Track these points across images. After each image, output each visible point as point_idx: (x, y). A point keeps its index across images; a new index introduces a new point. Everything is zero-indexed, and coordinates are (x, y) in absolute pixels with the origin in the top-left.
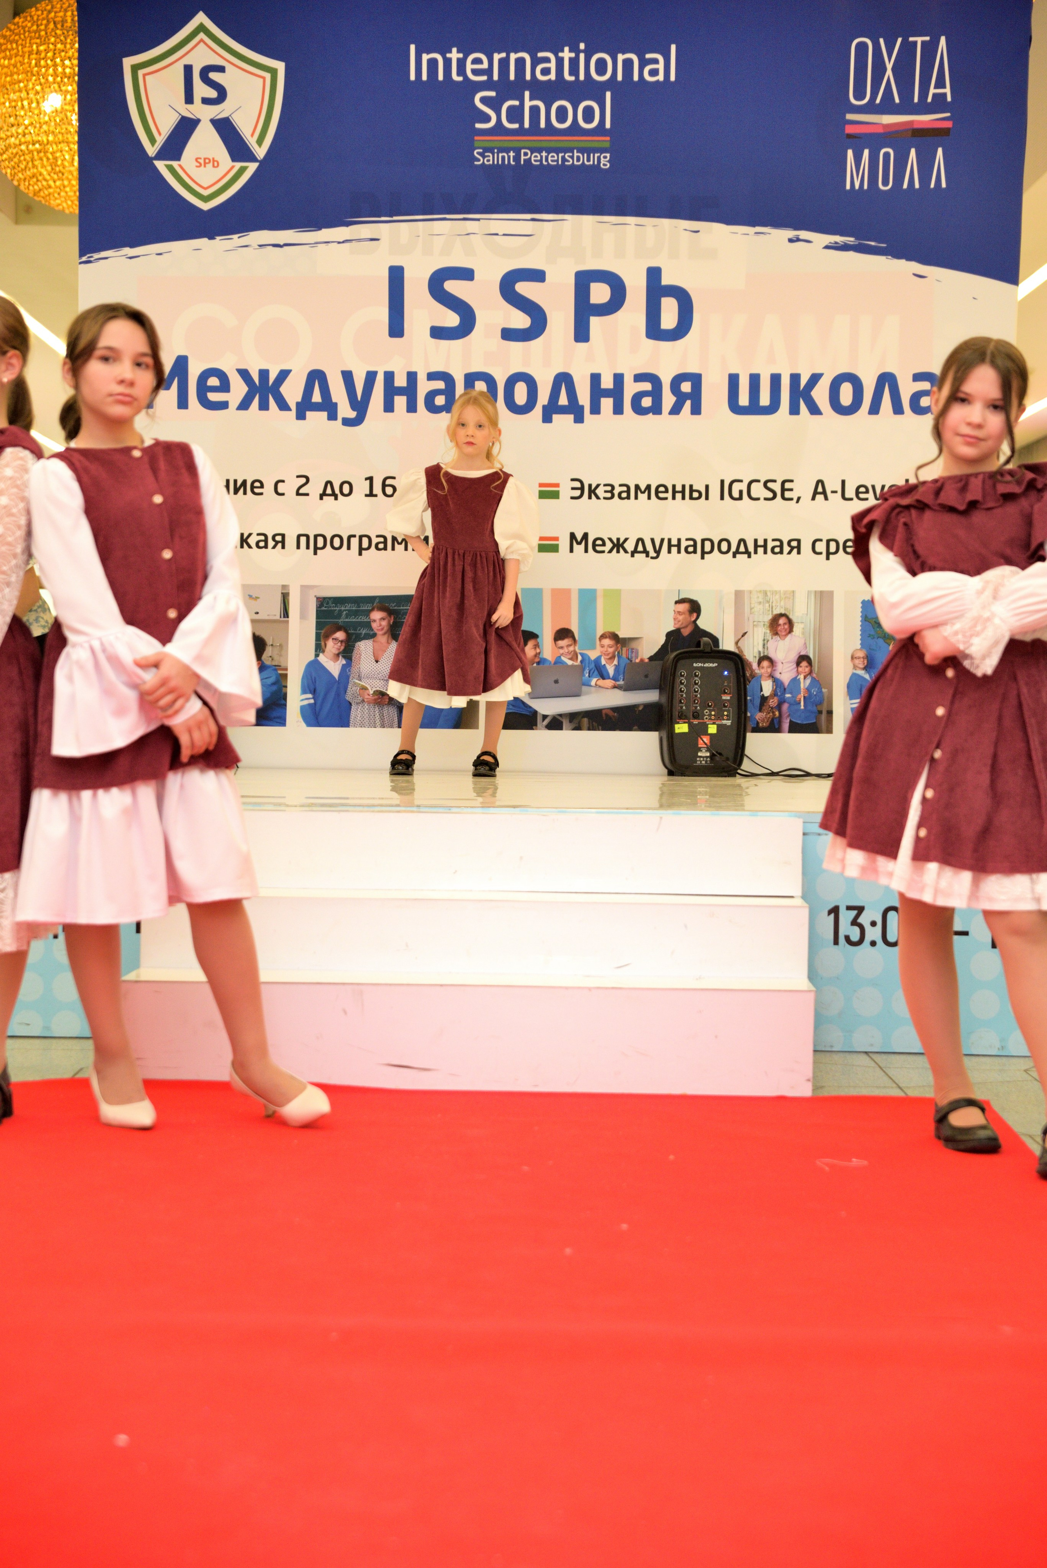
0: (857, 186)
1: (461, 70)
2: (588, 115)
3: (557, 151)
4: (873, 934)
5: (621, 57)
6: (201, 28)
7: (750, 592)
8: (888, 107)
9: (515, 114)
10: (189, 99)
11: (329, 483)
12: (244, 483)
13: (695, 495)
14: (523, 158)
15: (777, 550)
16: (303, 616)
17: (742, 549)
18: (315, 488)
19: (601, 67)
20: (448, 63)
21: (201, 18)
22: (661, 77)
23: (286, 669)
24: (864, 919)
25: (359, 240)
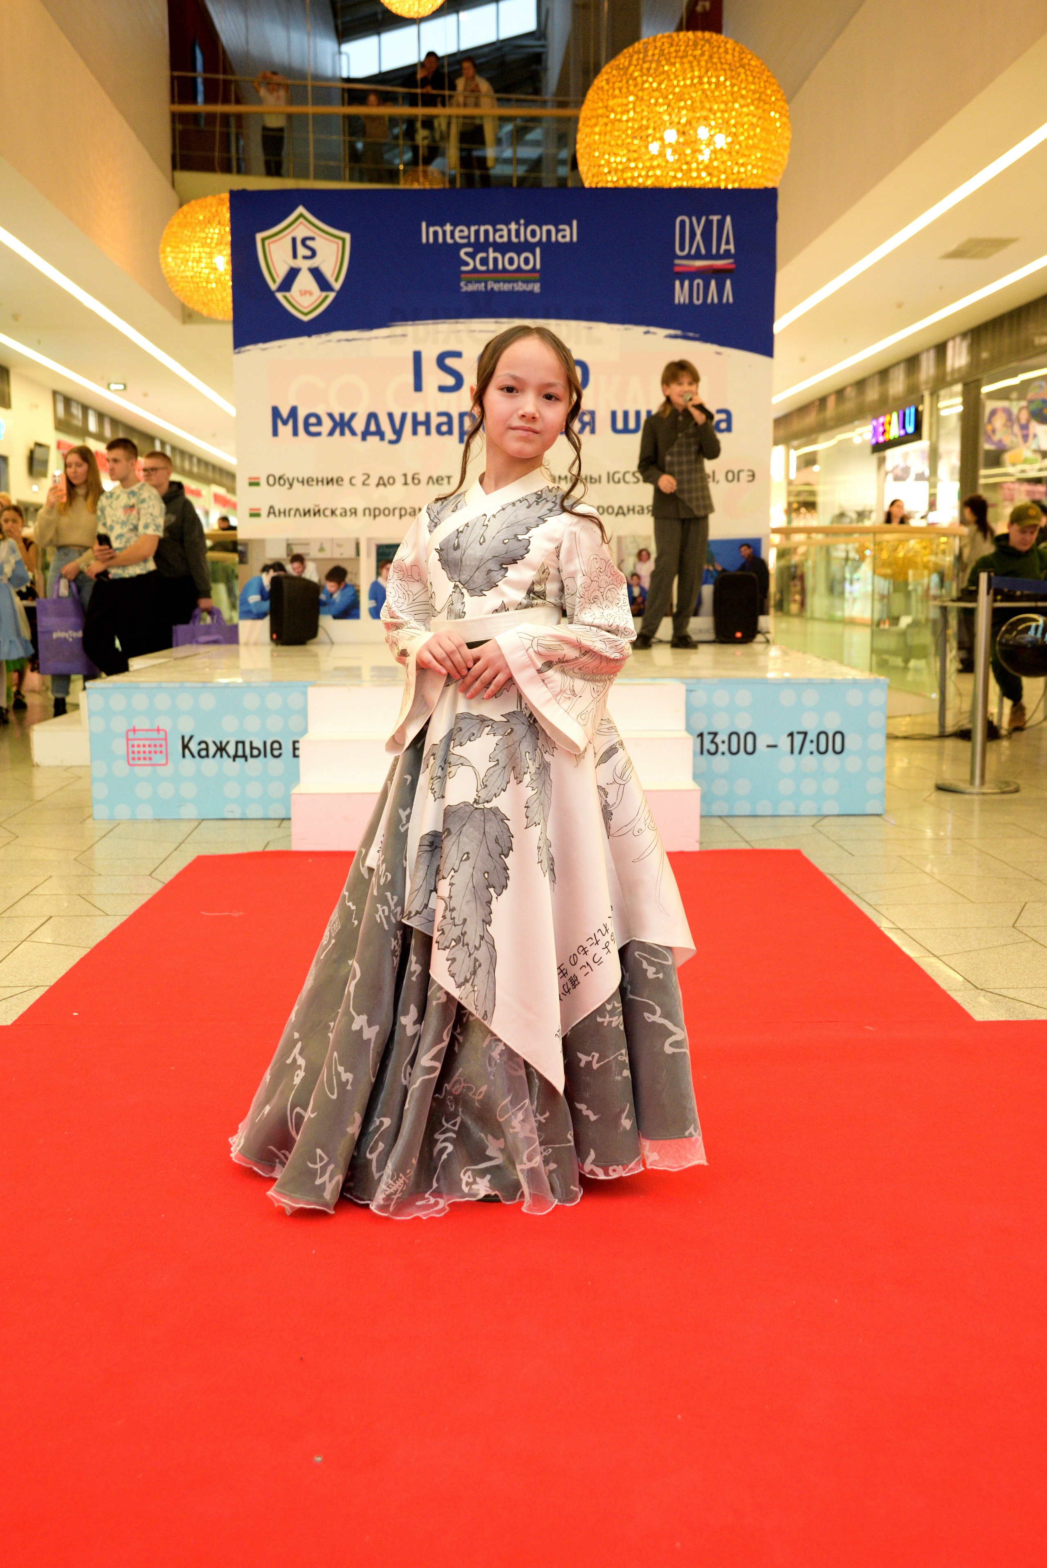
0: (682, 301)
1: (452, 236)
2: (527, 261)
3: (509, 282)
4: (723, 748)
5: (545, 228)
6: (301, 215)
7: (626, 537)
8: (698, 256)
9: (484, 261)
10: (295, 256)
11: (381, 478)
12: (332, 480)
13: (593, 481)
14: (489, 287)
15: (641, 512)
16: (368, 555)
17: (621, 511)
18: (373, 481)
19: (533, 234)
20: (444, 233)
21: (301, 210)
22: (568, 239)
23: (359, 586)
24: (718, 740)
25: (395, 336)
